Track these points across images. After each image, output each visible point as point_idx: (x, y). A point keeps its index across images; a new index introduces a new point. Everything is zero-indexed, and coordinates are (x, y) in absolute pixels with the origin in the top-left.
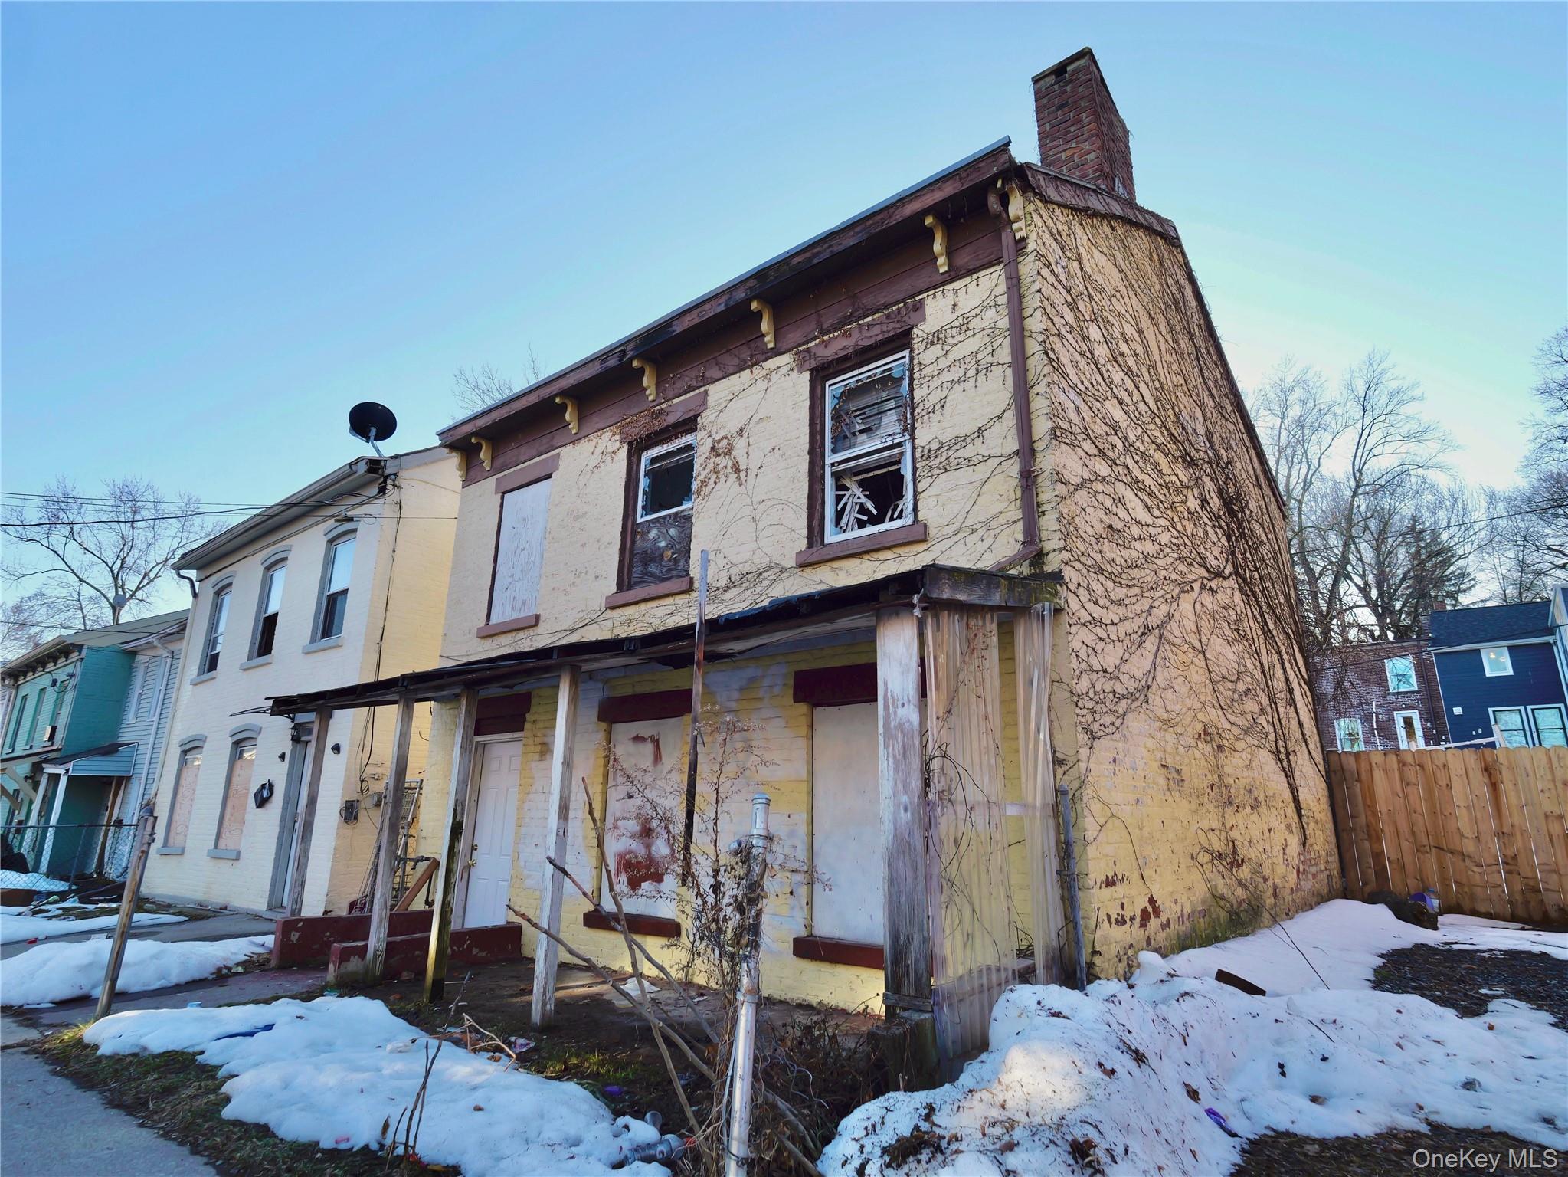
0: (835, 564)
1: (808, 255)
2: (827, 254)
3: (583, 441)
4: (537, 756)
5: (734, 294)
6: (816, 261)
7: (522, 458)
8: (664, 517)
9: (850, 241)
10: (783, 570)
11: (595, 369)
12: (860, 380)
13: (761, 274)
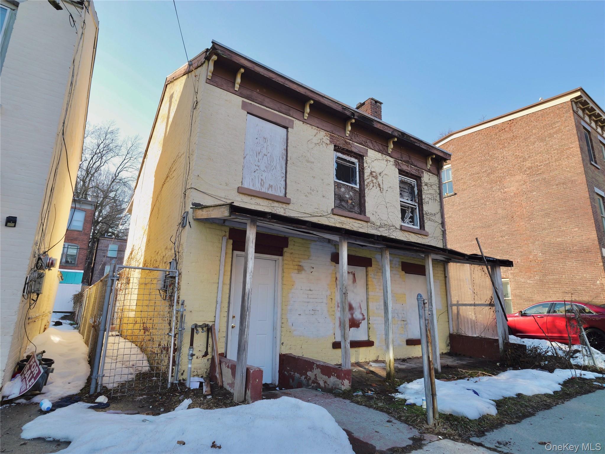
0: (410, 233)
1: (415, 140)
2: (418, 145)
3: (309, 125)
4: (296, 271)
5: (395, 132)
6: (416, 144)
7: (267, 105)
8: (347, 186)
9: (423, 147)
10: (396, 228)
11: (339, 109)
12: (408, 181)
13: (403, 134)
